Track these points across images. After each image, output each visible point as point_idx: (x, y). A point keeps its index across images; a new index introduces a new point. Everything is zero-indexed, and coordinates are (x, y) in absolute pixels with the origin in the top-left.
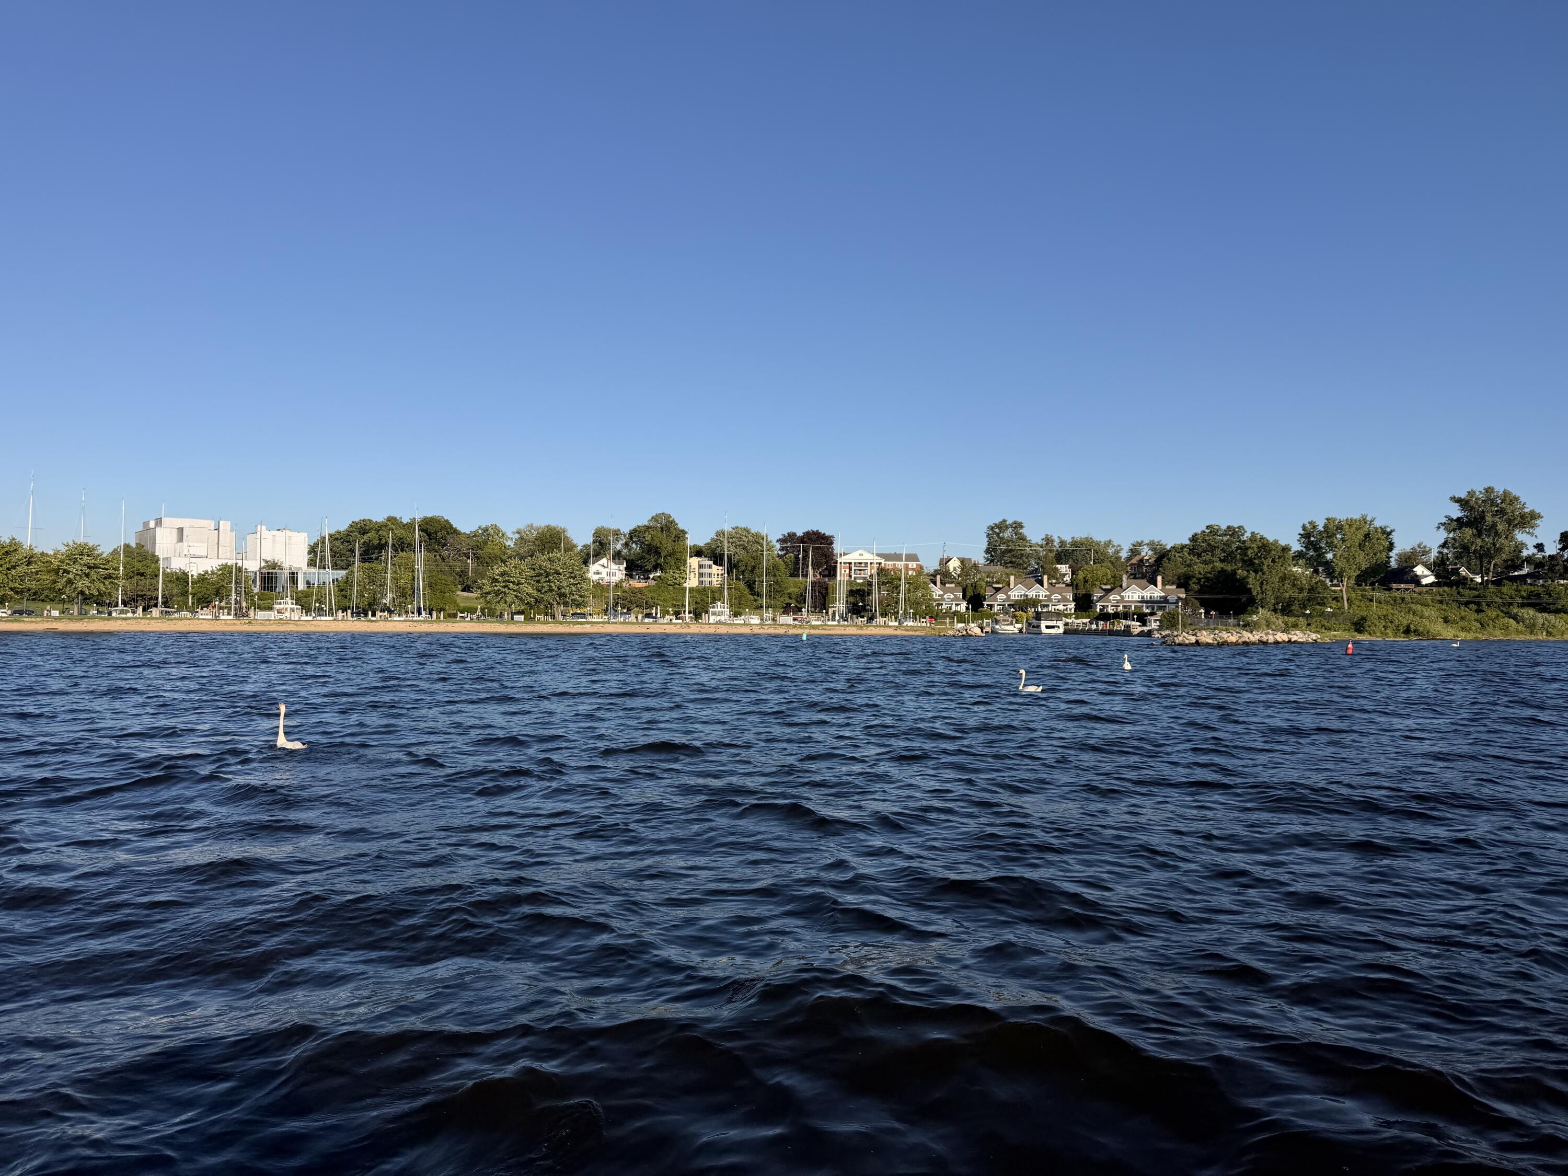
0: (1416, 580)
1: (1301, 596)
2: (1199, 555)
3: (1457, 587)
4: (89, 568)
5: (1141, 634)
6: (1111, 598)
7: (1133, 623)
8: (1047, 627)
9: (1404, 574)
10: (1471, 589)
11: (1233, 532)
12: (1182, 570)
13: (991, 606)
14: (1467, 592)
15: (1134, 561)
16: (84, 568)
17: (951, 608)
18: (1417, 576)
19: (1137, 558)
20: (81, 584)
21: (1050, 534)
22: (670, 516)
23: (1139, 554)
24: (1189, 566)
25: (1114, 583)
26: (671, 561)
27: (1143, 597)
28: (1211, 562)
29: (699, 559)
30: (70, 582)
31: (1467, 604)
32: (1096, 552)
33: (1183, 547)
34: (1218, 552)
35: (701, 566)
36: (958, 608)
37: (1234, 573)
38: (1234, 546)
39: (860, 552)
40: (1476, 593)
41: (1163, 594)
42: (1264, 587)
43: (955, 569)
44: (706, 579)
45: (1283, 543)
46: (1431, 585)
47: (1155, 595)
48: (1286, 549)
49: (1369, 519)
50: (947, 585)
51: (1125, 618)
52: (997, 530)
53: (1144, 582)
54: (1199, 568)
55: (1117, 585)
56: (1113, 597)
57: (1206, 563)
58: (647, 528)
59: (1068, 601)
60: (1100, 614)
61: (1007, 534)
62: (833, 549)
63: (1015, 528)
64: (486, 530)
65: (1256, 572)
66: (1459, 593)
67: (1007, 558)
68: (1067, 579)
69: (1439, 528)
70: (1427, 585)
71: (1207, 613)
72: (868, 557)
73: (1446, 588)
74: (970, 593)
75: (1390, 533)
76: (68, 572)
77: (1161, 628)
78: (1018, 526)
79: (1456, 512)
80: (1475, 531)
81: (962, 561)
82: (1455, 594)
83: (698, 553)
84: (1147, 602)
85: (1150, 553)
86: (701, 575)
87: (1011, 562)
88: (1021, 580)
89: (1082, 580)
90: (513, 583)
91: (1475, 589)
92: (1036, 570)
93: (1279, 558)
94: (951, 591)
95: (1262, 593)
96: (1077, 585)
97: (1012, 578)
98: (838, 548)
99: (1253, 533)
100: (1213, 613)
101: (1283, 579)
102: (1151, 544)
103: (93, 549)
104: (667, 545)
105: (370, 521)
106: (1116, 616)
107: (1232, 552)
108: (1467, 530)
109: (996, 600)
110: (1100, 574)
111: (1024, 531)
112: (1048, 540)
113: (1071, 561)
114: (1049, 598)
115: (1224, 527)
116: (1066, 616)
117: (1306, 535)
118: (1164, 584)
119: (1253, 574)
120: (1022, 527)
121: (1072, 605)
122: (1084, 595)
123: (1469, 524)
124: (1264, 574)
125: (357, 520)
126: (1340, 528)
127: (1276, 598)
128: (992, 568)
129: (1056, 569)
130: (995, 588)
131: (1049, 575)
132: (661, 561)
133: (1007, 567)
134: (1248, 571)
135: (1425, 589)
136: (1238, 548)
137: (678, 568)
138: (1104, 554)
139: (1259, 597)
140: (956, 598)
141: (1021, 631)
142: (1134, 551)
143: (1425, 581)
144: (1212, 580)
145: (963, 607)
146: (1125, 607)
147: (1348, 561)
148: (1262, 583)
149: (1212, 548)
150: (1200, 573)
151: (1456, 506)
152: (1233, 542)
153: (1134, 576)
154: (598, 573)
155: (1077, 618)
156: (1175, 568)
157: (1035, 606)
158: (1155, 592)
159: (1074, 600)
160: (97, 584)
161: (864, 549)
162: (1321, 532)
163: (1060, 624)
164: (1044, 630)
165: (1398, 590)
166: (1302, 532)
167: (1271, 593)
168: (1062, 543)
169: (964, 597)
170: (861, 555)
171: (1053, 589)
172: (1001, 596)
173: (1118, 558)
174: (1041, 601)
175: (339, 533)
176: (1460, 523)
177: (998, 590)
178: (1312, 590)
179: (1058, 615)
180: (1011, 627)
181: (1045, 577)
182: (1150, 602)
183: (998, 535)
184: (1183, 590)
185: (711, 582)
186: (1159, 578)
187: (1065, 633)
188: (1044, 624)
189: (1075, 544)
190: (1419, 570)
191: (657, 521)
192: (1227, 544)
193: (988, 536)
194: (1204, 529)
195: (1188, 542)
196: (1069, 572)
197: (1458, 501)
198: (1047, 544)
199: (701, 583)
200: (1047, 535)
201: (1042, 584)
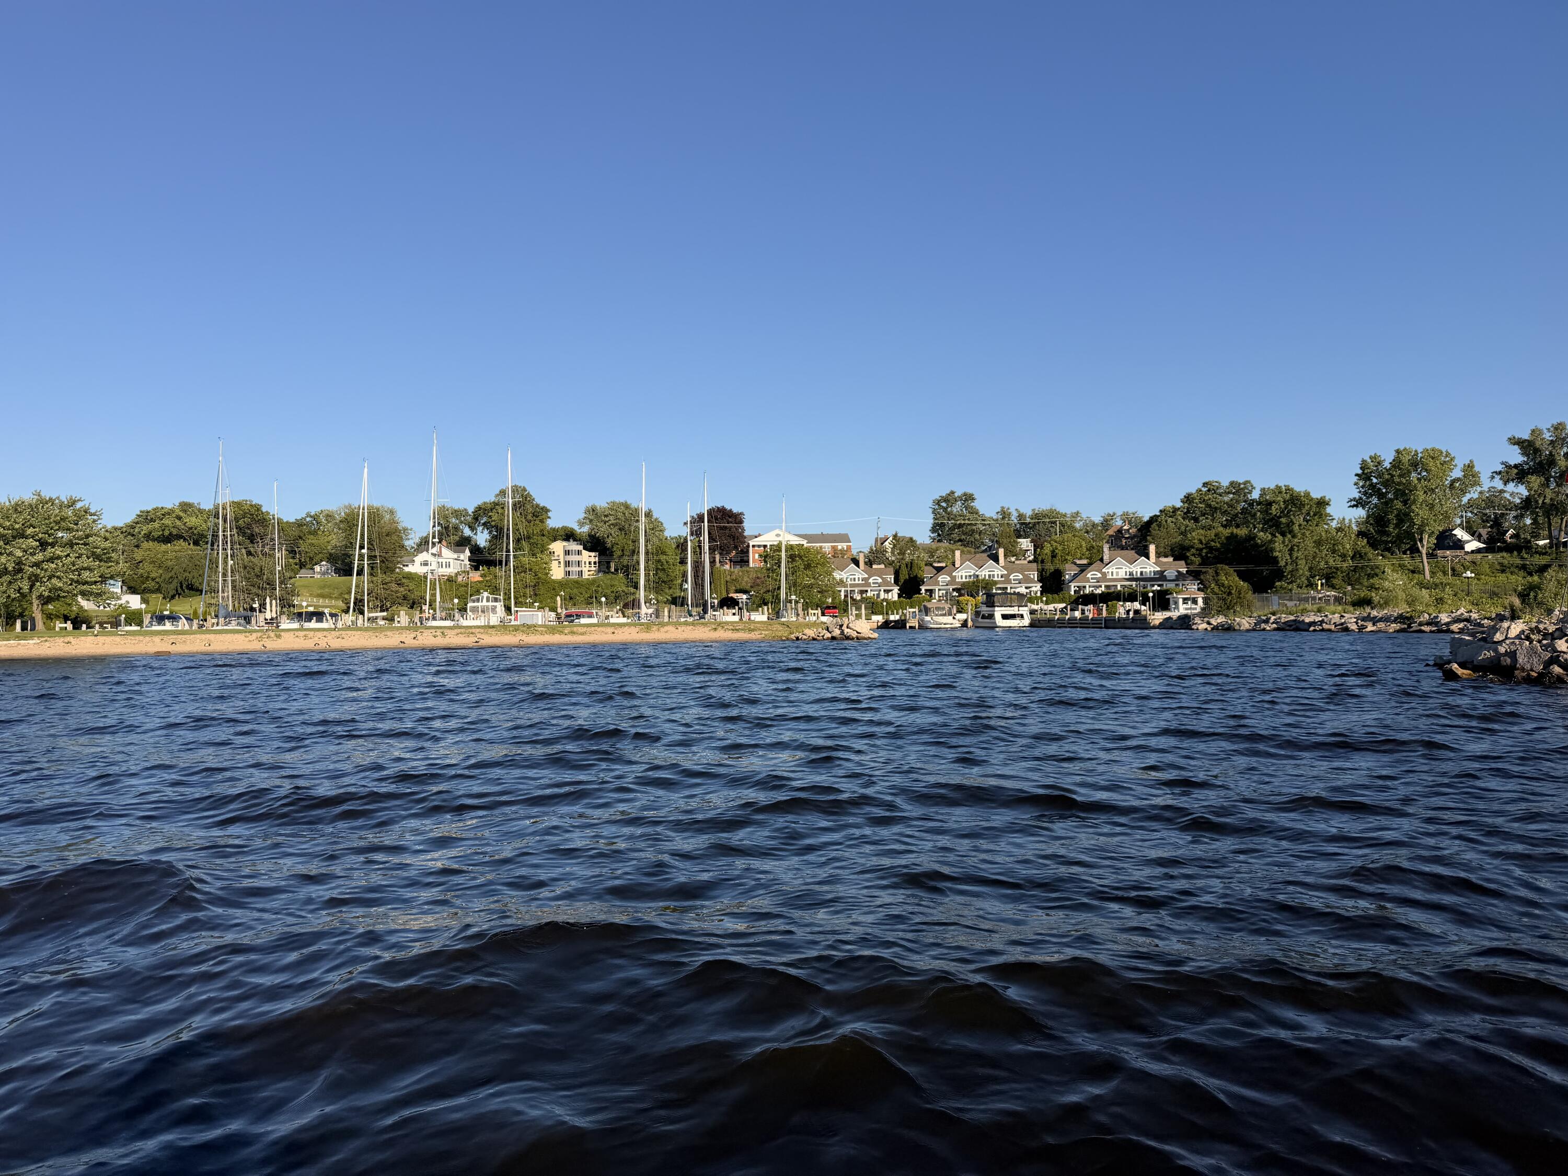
0: (1456, 547)
1: (1345, 565)
2: (1196, 520)
6: (1089, 575)
8: (1005, 617)
11: (1238, 489)
12: (1177, 538)
13: (931, 592)
15: (1110, 532)
17: (878, 595)
18: (1460, 541)
19: (1114, 529)
21: (1006, 506)
22: (527, 490)
23: (1114, 526)
24: (1185, 533)
25: (1090, 558)
26: (527, 546)
27: (1131, 574)
28: (1210, 528)
29: (565, 543)
32: (1062, 525)
33: (1175, 510)
34: (1220, 514)
35: (567, 553)
37: (1249, 538)
38: (1240, 507)
39: (777, 531)
41: (1159, 569)
42: (1295, 555)
44: (575, 569)
47: (1148, 570)
50: (874, 566)
51: (1127, 602)
52: (944, 504)
53: (1132, 553)
54: (1197, 536)
55: (1095, 558)
56: (1092, 574)
57: (1206, 529)
58: (496, 505)
59: (1032, 581)
60: (1081, 597)
61: (957, 508)
62: (743, 529)
64: (315, 517)
65: (1283, 534)
67: (955, 535)
68: (1030, 554)
70: (1474, 552)
72: (787, 539)
74: (904, 576)
78: (968, 498)
79: (1516, 457)
80: (1542, 480)
81: (900, 541)
83: (569, 536)
84: (1137, 579)
85: (1128, 523)
86: (567, 564)
87: (960, 540)
88: (969, 556)
89: (1049, 554)
92: (990, 547)
93: (1315, 514)
94: (879, 573)
95: (1293, 562)
96: (1042, 561)
97: (958, 553)
98: (749, 527)
101: (1320, 542)
102: (1124, 516)
104: (522, 526)
107: (1240, 513)
109: (937, 583)
110: (1073, 546)
111: (976, 504)
112: (1005, 514)
113: (1032, 535)
114: (1006, 578)
115: (1225, 483)
116: (1031, 600)
117: (1366, 475)
118: (1158, 555)
119: (1280, 537)
120: (973, 499)
121: (1037, 588)
122: (1052, 574)
123: (1534, 471)
124: (1294, 536)
126: (1415, 462)
127: (1310, 569)
128: (936, 547)
129: (1016, 544)
130: (935, 568)
131: (1006, 551)
133: (954, 544)
134: (1274, 535)
135: (1477, 556)
136: (1246, 508)
137: (539, 555)
138: (1072, 525)
139: (1289, 568)
140: (885, 582)
141: (965, 624)
142: (1108, 522)
143: (1470, 547)
144: (1217, 550)
145: (894, 595)
148: (1291, 550)
149: (1213, 510)
150: (1201, 542)
151: (1516, 450)
153: (1116, 548)
154: (425, 564)
155: (1047, 603)
156: (1169, 536)
157: (988, 590)
158: (1148, 566)
159: (1039, 580)
161: (782, 529)
162: (1387, 470)
163: (1024, 611)
164: (1000, 621)
167: (1304, 562)
168: (1021, 516)
169: (896, 582)
170: (778, 536)
171: (1012, 567)
172: (943, 578)
174: (996, 583)
176: (1521, 470)
177: (939, 569)
179: (1021, 599)
180: (949, 619)
181: (1002, 554)
182: (1140, 580)
183: (945, 509)
184: (1183, 562)
185: (581, 573)
186: (1152, 548)
187: (1032, 625)
188: (998, 612)
189: (1036, 516)
191: (507, 496)
192: (1232, 504)
193: (934, 511)
194: (1200, 487)
195: (1181, 504)
196: (1031, 547)
197: (1519, 442)
198: (1003, 518)
199: (568, 573)
200: (1003, 508)
201: (996, 559)
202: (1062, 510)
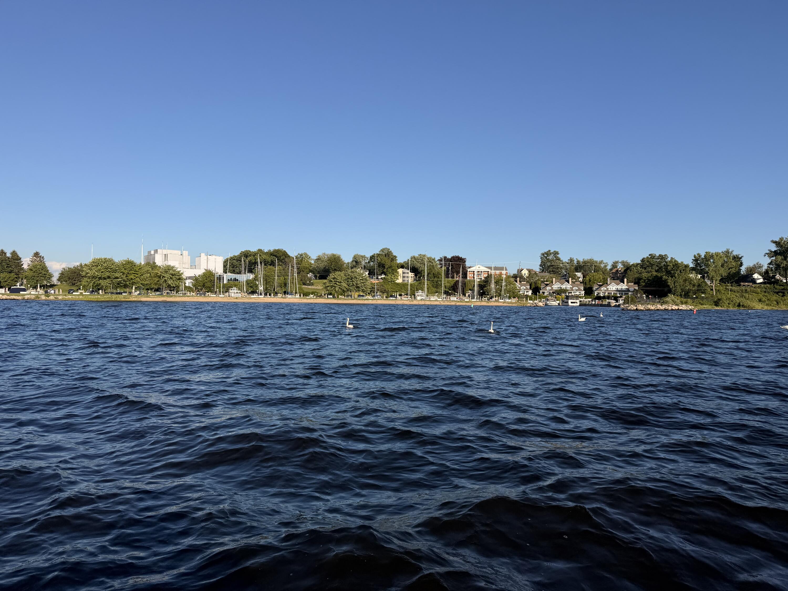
0: (754, 281)
1: (694, 289)
2: (645, 269)
3: (774, 285)
4: (173, 275)
5: (615, 306)
6: (602, 289)
7: (612, 301)
8: (572, 303)
9: (748, 278)
10: (780, 285)
11: (662, 257)
12: (637, 275)
13: (544, 293)
14: (778, 287)
15: (614, 271)
16: (171, 275)
17: (524, 293)
18: (754, 279)
19: (615, 269)
20: (170, 282)
21: (572, 257)
22: (389, 249)
23: (616, 267)
24: (640, 273)
25: (603, 282)
26: (390, 270)
27: (617, 289)
28: (651, 272)
29: (403, 269)
30: (165, 281)
31: (777, 293)
32: (595, 266)
33: (638, 264)
34: (654, 267)
35: (404, 273)
36: (528, 294)
37: (661, 277)
38: (663, 264)
39: (479, 266)
40: (783, 287)
41: (627, 287)
42: (676, 284)
43: (525, 274)
44: (406, 279)
45: (685, 263)
46: (761, 283)
47: (623, 288)
48: (686, 266)
49: (730, 251)
50: (522, 283)
51: (608, 299)
52: (546, 255)
53: (618, 281)
54: (645, 275)
55: (605, 283)
56: (603, 288)
57: (648, 272)
58: (378, 255)
59: (581, 290)
60: (597, 297)
61: (551, 257)
62: (465, 265)
63: (555, 254)
64: (301, 255)
65: (672, 277)
66: (774, 287)
67: (551, 269)
68: (581, 279)
69: (765, 255)
70: (759, 283)
71: (647, 297)
72: (483, 269)
73: (768, 285)
74: (533, 286)
75: (741, 258)
76: (165, 277)
77: (624, 303)
78: (556, 253)
79: (774, 248)
80: (783, 257)
81: (529, 271)
82: (773, 288)
83: (402, 267)
84: (619, 291)
85: (622, 266)
86: (404, 277)
87: (553, 271)
88: (558, 280)
89: (588, 280)
90: (338, 282)
91: (782, 286)
92: (565, 275)
93: (683, 270)
94: (524, 285)
95: (675, 287)
96: (586, 283)
97: (554, 279)
98: (467, 264)
99: (672, 258)
100: (650, 296)
101: (685, 280)
102: (623, 263)
103: (173, 267)
104: (388, 263)
105: (250, 251)
106: (604, 297)
107: (662, 267)
108: (779, 257)
109: (546, 290)
110: (597, 277)
111: (559, 256)
112: (571, 260)
113: (582, 271)
114: (572, 289)
115: (657, 255)
116: (580, 297)
117: (696, 260)
118: (628, 283)
120: (558, 254)
121: (583, 292)
122: (589, 288)
123: (780, 254)
124: (676, 278)
125: (243, 251)
126: (712, 256)
127: (681, 289)
128: (543, 274)
129: (575, 275)
130: (545, 284)
131: (572, 278)
132: (385, 270)
133: (551, 274)
134: (668, 277)
135: (757, 285)
136: (664, 265)
137: (393, 274)
138: (599, 267)
139: (674, 289)
140: (527, 289)
141: (559, 304)
142: (615, 265)
143: (758, 281)
144: (651, 281)
145: (530, 293)
146: (608, 293)
147: (716, 272)
148: (675, 282)
149: (652, 265)
150: (645, 277)
151: (774, 245)
152: (661, 262)
153: (613, 279)
155: (585, 298)
156: (633, 274)
157: (566, 293)
158: (624, 286)
159: (584, 290)
160: (175, 282)
161: (480, 265)
162: (703, 259)
163: (578, 301)
164: (570, 304)
165: (744, 285)
166: (694, 259)
167: (679, 287)
168: (578, 262)
169: (530, 288)
170: (479, 267)
171: (574, 285)
172: (548, 288)
173: (606, 270)
174: (568, 290)
175: (235, 256)
176: (776, 253)
177: (547, 285)
178: (699, 285)
179: (577, 297)
180: (554, 303)
181: (570, 279)
182: (621, 291)
183: (546, 257)
184: (637, 285)
185: (408, 281)
186: (625, 280)
187: (580, 305)
188: (570, 301)
189: (585, 262)
190: (756, 276)
191: (383, 251)
192: (660, 263)
193: (541, 258)
194: (648, 256)
195: (640, 262)
196: (582, 276)
197: (775, 242)
198: (571, 262)
199: (404, 281)
200: (571, 258)
201: (568, 282)
202: (595, 259)
